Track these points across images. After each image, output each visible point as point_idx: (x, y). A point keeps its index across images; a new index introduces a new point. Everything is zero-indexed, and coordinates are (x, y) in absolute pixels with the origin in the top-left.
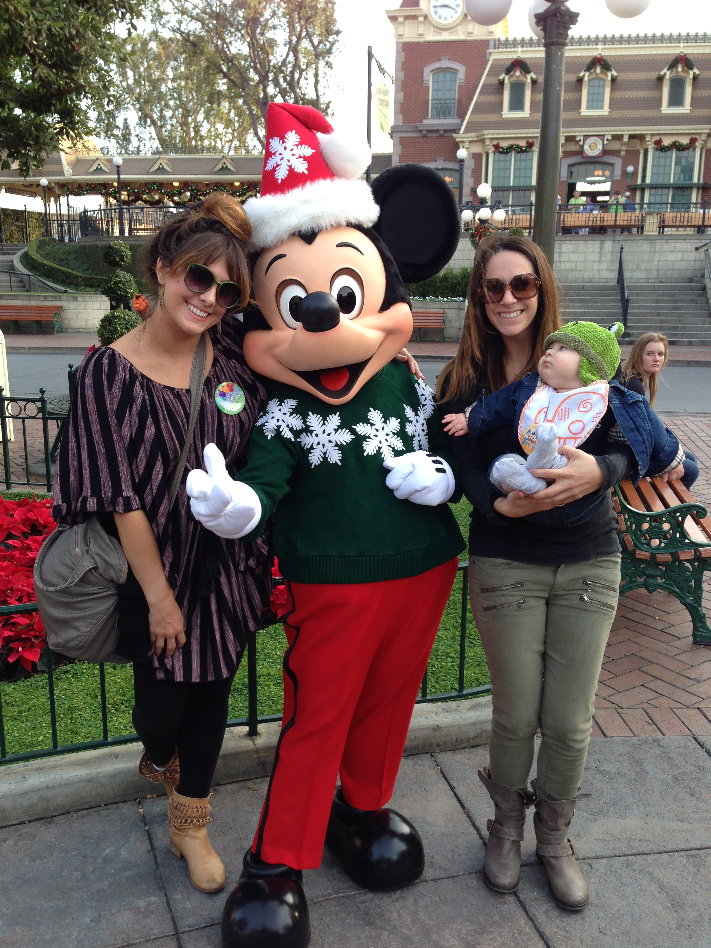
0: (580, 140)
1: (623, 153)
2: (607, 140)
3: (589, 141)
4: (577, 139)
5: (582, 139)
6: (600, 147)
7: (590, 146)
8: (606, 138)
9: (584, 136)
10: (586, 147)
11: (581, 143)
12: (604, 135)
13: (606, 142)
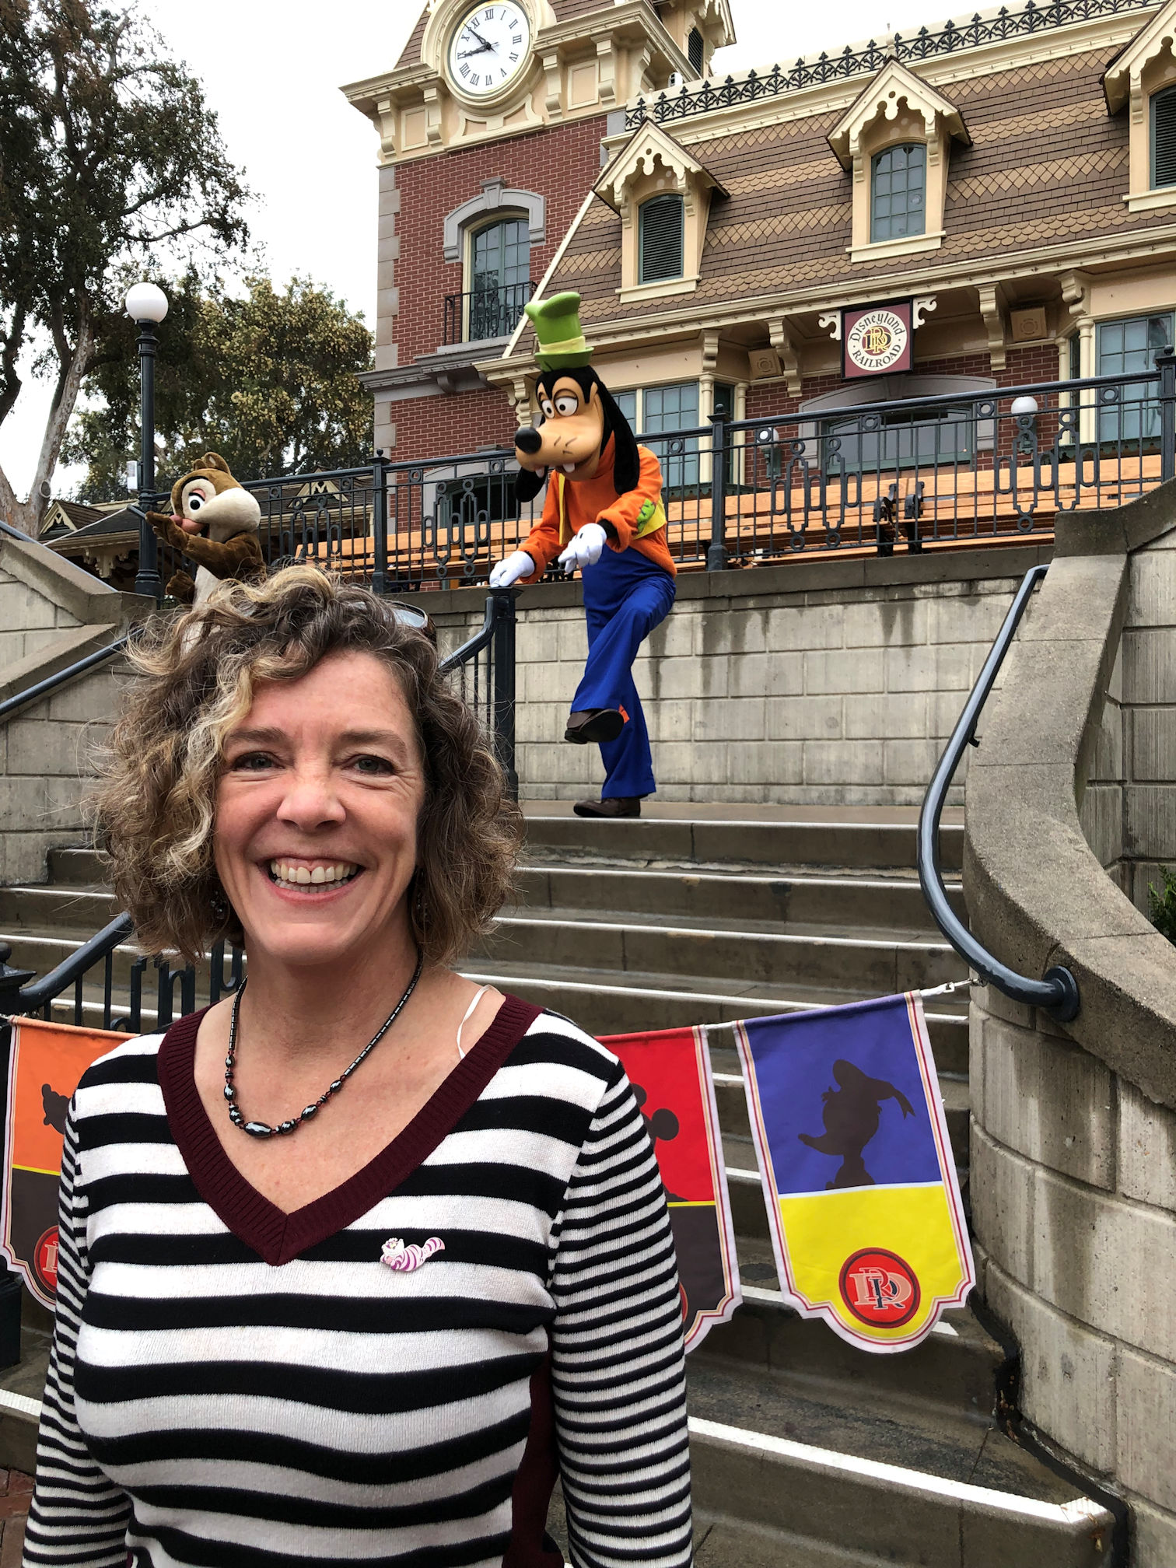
0: (832, 327)
1: (998, 361)
2: (923, 313)
3: (863, 325)
4: (823, 324)
5: (838, 321)
6: (901, 340)
7: (867, 342)
8: (916, 309)
9: (844, 310)
10: (853, 346)
11: (837, 335)
12: (909, 300)
13: (918, 322)
